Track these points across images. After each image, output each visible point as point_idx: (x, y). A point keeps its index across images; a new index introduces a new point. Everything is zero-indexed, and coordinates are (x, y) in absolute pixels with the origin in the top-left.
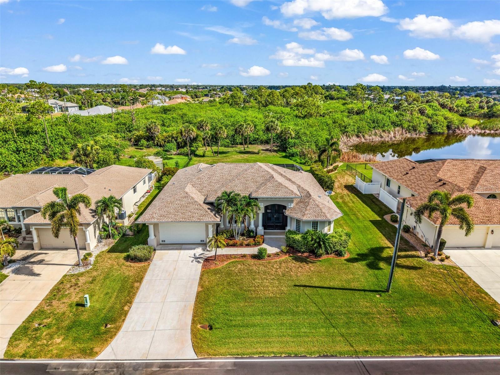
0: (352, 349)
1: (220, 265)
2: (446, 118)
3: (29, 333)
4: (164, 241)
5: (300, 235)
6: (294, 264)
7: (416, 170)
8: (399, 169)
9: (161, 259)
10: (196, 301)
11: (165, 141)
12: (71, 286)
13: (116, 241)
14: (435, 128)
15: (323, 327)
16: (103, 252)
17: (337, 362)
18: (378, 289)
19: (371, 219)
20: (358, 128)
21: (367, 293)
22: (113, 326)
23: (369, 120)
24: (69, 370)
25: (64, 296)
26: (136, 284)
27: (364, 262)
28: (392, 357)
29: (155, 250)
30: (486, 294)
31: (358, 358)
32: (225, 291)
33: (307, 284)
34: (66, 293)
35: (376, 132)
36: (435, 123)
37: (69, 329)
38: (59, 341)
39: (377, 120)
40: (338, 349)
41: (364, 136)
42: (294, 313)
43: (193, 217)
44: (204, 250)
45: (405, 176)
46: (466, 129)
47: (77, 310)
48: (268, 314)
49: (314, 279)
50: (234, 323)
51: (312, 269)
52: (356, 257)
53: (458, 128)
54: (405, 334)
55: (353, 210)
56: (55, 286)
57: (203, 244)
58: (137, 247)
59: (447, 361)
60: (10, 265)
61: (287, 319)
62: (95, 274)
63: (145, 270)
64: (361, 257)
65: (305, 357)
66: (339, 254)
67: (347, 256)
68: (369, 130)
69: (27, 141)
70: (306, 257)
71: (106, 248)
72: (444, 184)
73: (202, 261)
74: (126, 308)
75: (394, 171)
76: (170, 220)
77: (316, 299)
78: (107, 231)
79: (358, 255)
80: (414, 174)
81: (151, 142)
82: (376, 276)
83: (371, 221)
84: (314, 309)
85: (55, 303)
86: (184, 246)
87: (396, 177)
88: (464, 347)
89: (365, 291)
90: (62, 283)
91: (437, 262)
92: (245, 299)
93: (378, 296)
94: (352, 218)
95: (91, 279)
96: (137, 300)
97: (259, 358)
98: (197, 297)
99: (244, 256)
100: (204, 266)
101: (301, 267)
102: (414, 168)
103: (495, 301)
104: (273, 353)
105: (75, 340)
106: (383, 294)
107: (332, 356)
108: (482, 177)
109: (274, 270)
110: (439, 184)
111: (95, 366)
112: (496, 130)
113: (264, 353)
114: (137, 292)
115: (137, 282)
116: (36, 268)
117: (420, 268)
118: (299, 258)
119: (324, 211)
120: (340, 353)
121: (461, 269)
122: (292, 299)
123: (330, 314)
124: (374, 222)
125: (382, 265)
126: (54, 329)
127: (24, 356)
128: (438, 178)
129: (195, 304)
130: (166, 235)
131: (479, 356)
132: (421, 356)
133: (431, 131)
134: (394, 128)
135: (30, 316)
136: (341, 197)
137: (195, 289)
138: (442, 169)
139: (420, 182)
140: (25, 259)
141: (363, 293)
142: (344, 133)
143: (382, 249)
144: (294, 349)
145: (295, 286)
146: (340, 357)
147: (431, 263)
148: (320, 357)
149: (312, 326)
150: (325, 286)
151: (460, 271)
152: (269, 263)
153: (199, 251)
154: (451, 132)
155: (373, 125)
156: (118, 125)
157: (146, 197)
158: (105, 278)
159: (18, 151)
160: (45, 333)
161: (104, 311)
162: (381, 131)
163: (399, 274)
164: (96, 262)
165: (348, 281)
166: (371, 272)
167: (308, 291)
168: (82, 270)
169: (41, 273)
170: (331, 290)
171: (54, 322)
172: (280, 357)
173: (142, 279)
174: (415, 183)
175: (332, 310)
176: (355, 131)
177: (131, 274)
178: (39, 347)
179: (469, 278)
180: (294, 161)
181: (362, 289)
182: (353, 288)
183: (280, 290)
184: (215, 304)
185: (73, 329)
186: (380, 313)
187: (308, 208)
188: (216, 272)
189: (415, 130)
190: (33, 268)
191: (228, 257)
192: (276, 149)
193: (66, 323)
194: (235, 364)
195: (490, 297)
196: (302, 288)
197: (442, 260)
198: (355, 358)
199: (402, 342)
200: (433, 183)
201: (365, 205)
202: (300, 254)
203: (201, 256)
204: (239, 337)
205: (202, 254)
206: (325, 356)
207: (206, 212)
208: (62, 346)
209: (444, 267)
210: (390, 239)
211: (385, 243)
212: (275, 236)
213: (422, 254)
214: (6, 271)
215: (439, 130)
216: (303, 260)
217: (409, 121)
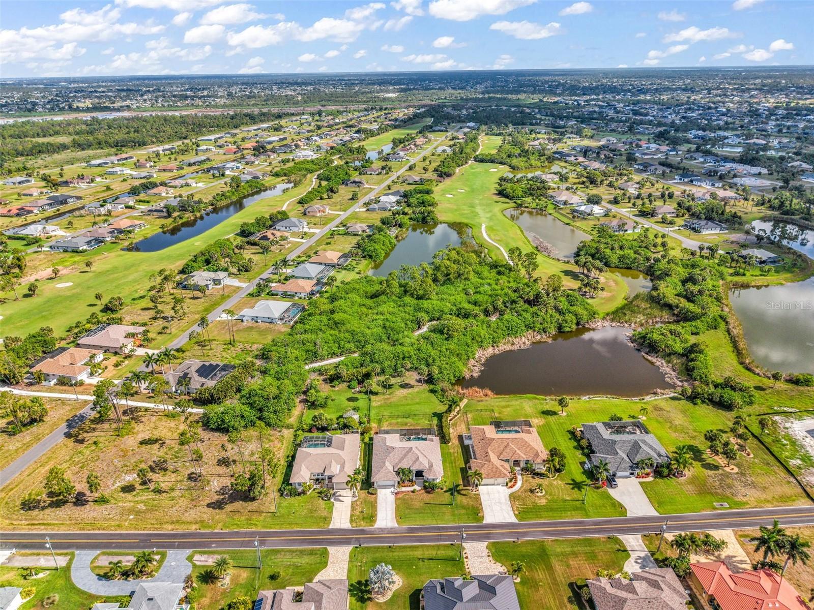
0: (437, 523)
1: (400, 496)
2: (575, 315)
3: (354, 521)
4: (380, 486)
5: (428, 483)
6: (425, 494)
7: (484, 441)
8: (479, 437)
9: (380, 493)
12: (356, 505)
13: (361, 484)
14: (564, 327)
15: (431, 517)
16: (359, 490)
17: (432, 526)
18: (450, 504)
21: (446, 506)
22: (374, 518)
24: (370, 530)
25: (356, 509)
26: (376, 504)
27: (450, 492)
28: (446, 524)
29: (377, 489)
30: (482, 505)
31: (438, 525)
32: (403, 506)
33: (429, 503)
35: (509, 340)
36: (565, 322)
38: (362, 523)
39: (512, 326)
41: (497, 346)
42: (423, 513)
44: (394, 488)
45: (478, 444)
46: (594, 323)
47: (362, 513)
48: (416, 513)
49: (431, 501)
50: (407, 516)
51: (431, 496)
52: (448, 490)
53: (587, 323)
54: (452, 519)
55: (455, 459)
56: (351, 506)
57: (393, 486)
58: (371, 489)
59: (459, 525)
60: (331, 497)
61: (421, 515)
62: (360, 500)
63: (376, 498)
64: (450, 490)
65: (425, 525)
66: (442, 489)
67: (444, 490)
68: (503, 338)
70: (430, 491)
71: (359, 488)
72: (487, 455)
73: (394, 494)
74: (376, 513)
75: (476, 438)
76: (382, 481)
77: (431, 508)
80: (482, 444)
81: (340, 380)
82: (452, 499)
83: (460, 468)
84: (429, 511)
85: (354, 511)
86: (387, 487)
87: (475, 443)
88: (465, 522)
90: (353, 504)
91: (474, 492)
92: (410, 509)
93: (449, 506)
95: (360, 502)
96: (378, 510)
98: (395, 509)
99: (408, 492)
100: (395, 496)
101: (428, 496)
102: (483, 439)
104: (417, 524)
105: (366, 522)
106: (451, 506)
108: (506, 450)
109: (418, 497)
111: (375, 528)
113: (415, 525)
114: (377, 507)
116: (341, 498)
117: (467, 495)
119: (437, 474)
120: (434, 524)
121: (480, 495)
122: (424, 509)
123: (433, 513)
125: (455, 494)
126: (359, 520)
127: (356, 527)
128: (488, 450)
129: (395, 511)
130: (380, 483)
131: (468, 524)
132: (453, 524)
133: (560, 329)
134: (527, 331)
135: (350, 516)
137: (394, 506)
138: (491, 445)
140: (334, 494)
143: (457, 486)
144: (422, 523)
145: (425, 504)
147: (472, 492)
148: (428, 525)
149: (428, 517)
150: (434, 503)
152: (417, 494)
153: (392, 489)
154: (580, 327)
155: (507, 332)
158: (365, 502)
160: (357, 521)
161: (370, 514)
162: (513, 337)
163: (459, 497)
164: (358, 494)
165: (442, 501)
166: (451, 496)
167: (429, 505)
168: (356, 499)
169: (343, 501)
170: (436, 505)
171: (358, 517)
172: (419, 525)
173: (377, 502)
174: (480, 451)
175: (435, 512)
176: (490, 343)
177: (373, 500)
178: (358, 525)
179: (480, 499)
180: (437, 398)
181: (446, 504)
182: (443, 504)
183: (420, 505)
184: (401, 511)
185: (364, 519)
186: (448, 512)
187: (431, 472)
188: (400, 499)
189: (545, 332)
191: (403, 492)
192: (425, 379)
193: (361, 518)
194: (408, 527)
196: (427, 504)
197: (476, 492)
199: (450, 521)
200: (485, 453)
201: (462, 455)
202: (428, 490)
203: (394, 492)
204: (409, 521)
206: (430, 525)
207: (394, 475)
208: (364, 524)
209: (475, 494)
210: (463, 480)
211: (461, 482)
212: (420, 481)
213: (471, 488)
214: (332, 500)
215: (568, 329)
216: (428, 492)
217: (541, 324)
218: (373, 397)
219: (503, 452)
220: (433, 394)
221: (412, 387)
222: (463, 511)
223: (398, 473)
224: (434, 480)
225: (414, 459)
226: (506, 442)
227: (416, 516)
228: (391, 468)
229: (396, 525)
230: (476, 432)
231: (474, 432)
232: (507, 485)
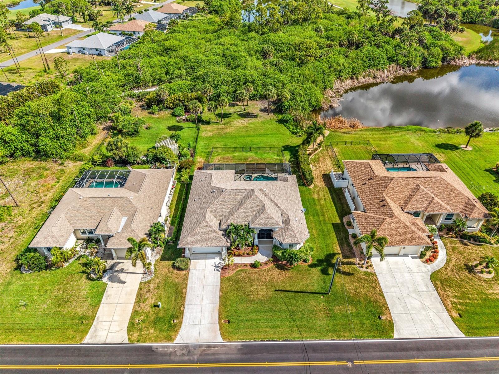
0: (300, 336)
1: (230, 273)
2: (442, 50)
3: (136, 326)
4: (195, 252)
5: (281, 251)
6: (276, 271)
7: (372, 181)
8: (362, 176)
9: (195, 268)
10: (220, 303)
11: (173, 104)
12: (147, 292)
13: (163, 249)
14: (430, 61)
15: (288, 321)
16: (157, 260)
17: (292, 344)
18: (323, 292)
19: (334, 222)
20: (354, 68)
21: (317, 295)
22: (177, 321)
23: (365, 59)
24: (163, 349)
25: (145, 300)
26: (184, 290)
27: (320, 268)
28: (320, 340)
29: (190, 259)
30: (383, 297)
31: (303, 341)
32: (235, 295)
33: (283, 289)
34: (146, 297)
35: (370, 72)
36: (431, 56)
37: (155, 323)
38: (152, 331)
39: (373, 57)
40: (293, 336)
41: (357, 79)
42: (273, 311)
43: (213, 243)
44: (221, 259)
45: (363, 186)
46: (461, 60)
47: (155, 309)
48: (258, 311)
49: (287, 285)
50: (241, 318)
51: (287, 276)
52: (316, 262)
53: (454, 59)
54: (330, 326)
55: (323, 210)
56: (138, 292)
57: (220, 253)
58: (179, 259)
59: (346, 343)
60: (105, 274)
61: (269, 315)
62: (158, 281)
63: (186, 278)
64: (319, 263)
65: (276, 341)
66: (305, 261)
67: (310, 262)
68: (364, 70)
70: (284, 264)
71: (158, 257)
72: (384, 205)
73: (220, 270)
74: (182, 309)
75: (357, 177)
76: (199, 246)
77: (287, 300)
78: (156, 244)
79: (318, 261)
80: (369, 186)
81: (161, 105)
82: (324, 281)
83: (333, 224)
84: (284, 308)
85: (142, 304)
86: (208, 256)
87: (357, 185)
88: (357, 334)
89: (315, 293)
90: (141, 289)
91: (364, 269)
92: (247, 302)
93: (322, 297)
94: (321, 219)
95: (156, 285)
96: (187, 303)
97: (254, 341)
98: (220, 300)
99: (245, 265)
100: (222, 273)
101: (281, 274)
102: (371, 179)
103: (386, 302)
104: (261, 338)
105: (161, 330)
106: (325, 295)
107: (290, 340)
108: (414, 197)
109: (264, 277)
110: (382, 204)
111: (175, 347)
112: (491, 60)
113: (257, 339)
114: (185, 296)
115: (184, 288)
116: (122, 276)
117: (352, 274)
118: (280, 266)
119: (297, 236)
120: (294, 338)
122: (273, 301)
123: (293, 312)
124: (335, 226)
125: (331, 271)
126: (147, 324)
127: (138, 341)
128: (383, 197)
129: (220, 306)
131: (363, 340)
132: (334, 340)
133: (425, 64)
134: (390, 64)
135: (131, 315)
137: (218, 294)
138: (388, 188)
139: (371, 197)
140: (112, 267)
141: (314, 295)
142: (338, 78)
143: (332, 255)
144: (270, 336)
145: (276, 290)
146: (294, 341)
147: (361, 269)
148: (284, 341)
149: (282, 320)
150: (293, 290)
151: (375, 277)
152: (261, 271)
153: (217, 260)
154: (445, 63)
155: (368, 63)
156: (125, 76)
157: (173, 194)
158: (165, 284)
160: (143, 326)
161: (171, 311)
162: (375, 69)
163: (339, 280)
164: (155, 269)
165: (307, 286)
166: (323, 276)
167: (283, 294)
168: (149, 278)
169: (126, 281)
170: (297, 294)
171: (145, 318)
172: (264, 341)
173: (186, 286)
174: (367, 196)
175: (295, 309)
176: (349, 74)
177: (179, 281)
178: (144, 336)
179: (379, 283)
180: (288, 128)
181: (314, 291)
182: (309, 291)
183: (267, 294)
184: (230, 305)
185: (157, 323)
186: (320, 311)
187: (287, 234)
188: (229, 279)
189: (409, 66)
190: (120, 276)
191: (236, 266)
192: (273, 108)
193: (152, 319)
194: (242, 345)
195: (385, 300)
196: (279, 292)
197: (367, 268)
198: (301, 341)
199: (327, 331)
200: (378, 201)
201: (332, 204)
202: (281, 262)
203: (220, 265)
204: (244, 328)
205: (220, 263)
206: (287, 340)
207: (221, 238)
208: (155, 335)
209: (366, 274)
210: (341, 245)
211: (337, 249)
212: (266, 245)
213: (357, 261)
214: (105, 280)
215: (433, 64)
217: (405, 56)
218: (202, 127)
219: (410, 200)
220: (282, 125)
221: (256, 116)
222: (350, 309)
223: (227, 233)
224: (291, 246)
225: (256, 209)
226: (414, 183)
227: (259, 316)
228: (214, 224)
229: (219, 340)
230: (356, 169)
231: (352, 169)
232: (422, 256)
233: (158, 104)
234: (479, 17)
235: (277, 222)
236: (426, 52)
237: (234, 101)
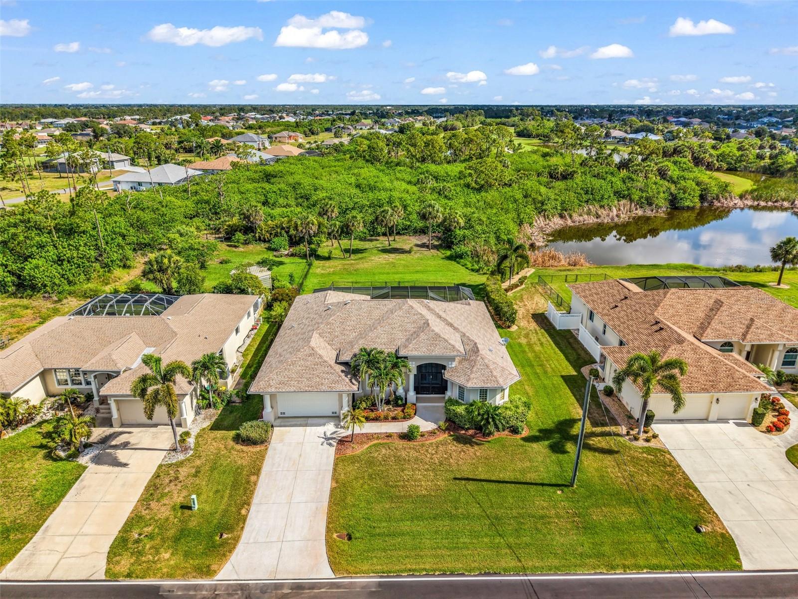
0: (519, 564)
1: (359, 450)
2: (698, 184)
3: (130, 545)
4: (284, 413)
5: (463, 407)
6: (455, 447)
7: (628, 302)
8: (607, 298)
9: (282, 441)
10: (330, 501)
11: (271, 234)
12: (171, 481)
13: (219, 412)
14: (681, 199)
15: (486, 535)
16: (204, 429)
17: (501, 581)
18: (560, 482)
19: (563, 374)
20: (563, 203)
21: (546, 488)
22: (230, 536)
23: (579, 191)
24: (185, 592)
25: (163, 495)
26: (253, 478)
27: (547, 443)
28: (567, 574)
29: (272, 426)
30: (696, 490)
31: (526, 575)
32: (366, 487)
33: (471, 477)
34: (166, 491)
35: (590, 209)
36: (682, 191)
37: (177, 540)
38: (167, 556)
39: (592, 190)
40: (504, 564)
41: (571, 216)
42: (451, 517)
43: (322, 384)
44: (337, 426)
45: (612, 311)
46: (729, 199)
47: (183, 514)
48: (420, 518)
49: (480, 469)
50: (378, 530)
51: (478, 454)
52: (538, 434)
53: (718, 198)
54: (586, 545)
55: (540, 358)
56: (150, 481)
57: (335, 417)
58: (249, 423)
59: (631, 579)
60: (86, 451)
61: (443, 525)
62: (198, 462)
63: (262, 457)
64: (544, 434)
65: (463, 575)
66: (515, 431)
67: (525, 433)
68: (580, 205)
69: (72, 246)
70: (471, 435)
71: (207, 424)
72: (661, 329)
73: (335, 444)
74: (243, 512)
75: (599, 301)
76: (292, 389)
77: (481, 497)
78: (206, 399)
79: (540, 431)
80: (625, 308)
81: (250, 236)
82: (560, 464)
83: (562, 377)
84: (476, 511)
85: (153, 504)
86: (310, 421)
87: (600, 310)
88: (655, 561)
89: (543, 485)
90: (159, 476)
91: (641, 443)
92: (391, 499)
93: (559, 492)
94: (538, 371)
95: (194, 470)
96: (256, 500)
97: (409, 576)
98: (331, 496)
99: (389, 436)
100: (337, 450)
101: (464, 452)
102: (626, 298)
103: (704, 499)
104: (425, 569)
105: (187, 555)
106: (566, 489)
107: (495, 574)
108: (716, 317)
109: (428, 456)
110: (656, 328)
111: (215, 588)
113: (415, 570)
114: (255, 489)
115: (254, 474)
116: (122, 455)
117: (617, 452)
118: (462, 437)
119: (495, 373)
120: (505, 570)
121: (670, 454)
122: (451, 498)
123: (497, 518)
124: (567, 379)
125: (570, 447)
126: (158, 541)
127: (129, 576)
128: (655, 318)
129: (330, 507)
130: (287, 405)
131: (670, 573)
132: (601, 573)
133: (674, 204)
134: (618, 201)
135: (126, 524)
136: (525, 334)
137: (327, 484)
138: (662, 305)
139: (631, 323)
140: (104, 441)
141: (540, 488)
142: (540, 213)
143: (572, 422)
144: (449, 565)
145: (455, 479)
146: (505, 575)
147: (635, 443)
148: (480, 575)
149: (474, 535)
150: (493, 478)
151: (668, 456)
152: (423, 445)
153: (330, 428)
154: (706, 204)
155: (585, 197)
156: (197, 203)
157: (252, 336)
158: (213, 469)
159: (60, 261)
160: (148, 546)
161: (217, 516)
162: (597, 206)
163: (589, 461)
164: (197, 444)
165: (523, 471)
166: (554, 457)
167: (471, 486)
168: (181, 457)
169: (128, 462)
170: (501, 485)
171: (156, 530)
172: (434, 575)
173: (259, 470)
174: (624, 323)
175: (500, 512)
176: (557, 209)
177: (245, 463)
178: (145, 564)
179: (679, 466)
180: (463, 266)
181: (541, 482)
182: (528, 481)
183: (436, 485)
184: (354, 506)
185: (182, 540)
186: (558, 516)
187: (475, 369)
188: (354, 460)
189: (650, 204)
190: (117, 455)
191: (369, 437)
192: (436, 243)
193: (171, 533)
194: (380, 584)
195: (700, 495)
196: (463, 482)
197: (647, 440)
198: (523, 575)
199: (581, 555)
200: (647, 326)
201: (557, 350)
202: (463, 432)
203: (334, 436)
204: (385, 550)
205: (335, 432)
206: (487, 574)
207: (340, 376)
208: (172, 562)
209: (649, 451)
210: (584, 405)
211: (577, 412)
212: (434, 403)
213: (623, 430)
214: (83, 460)
215: (688, 203)
216: (466, 441)
217: (641, 190)
218: (316, 263)
219: (709, 323)
220: (453, 262)
221: (409, 252)
222: (626, 514)
223: (351, 369)
224: (483, 392)
225: (411, 328)
226: (710, 298)
227: (419, 527)
228: (329, 355)
229: (325, 573)
230: (594, 291)
231: (587, 292)
232: (756, 419)
233: (245, 233)
234: (741, 161)
235: (454, 347)
236: (673, 188)
237: (372, 236)
